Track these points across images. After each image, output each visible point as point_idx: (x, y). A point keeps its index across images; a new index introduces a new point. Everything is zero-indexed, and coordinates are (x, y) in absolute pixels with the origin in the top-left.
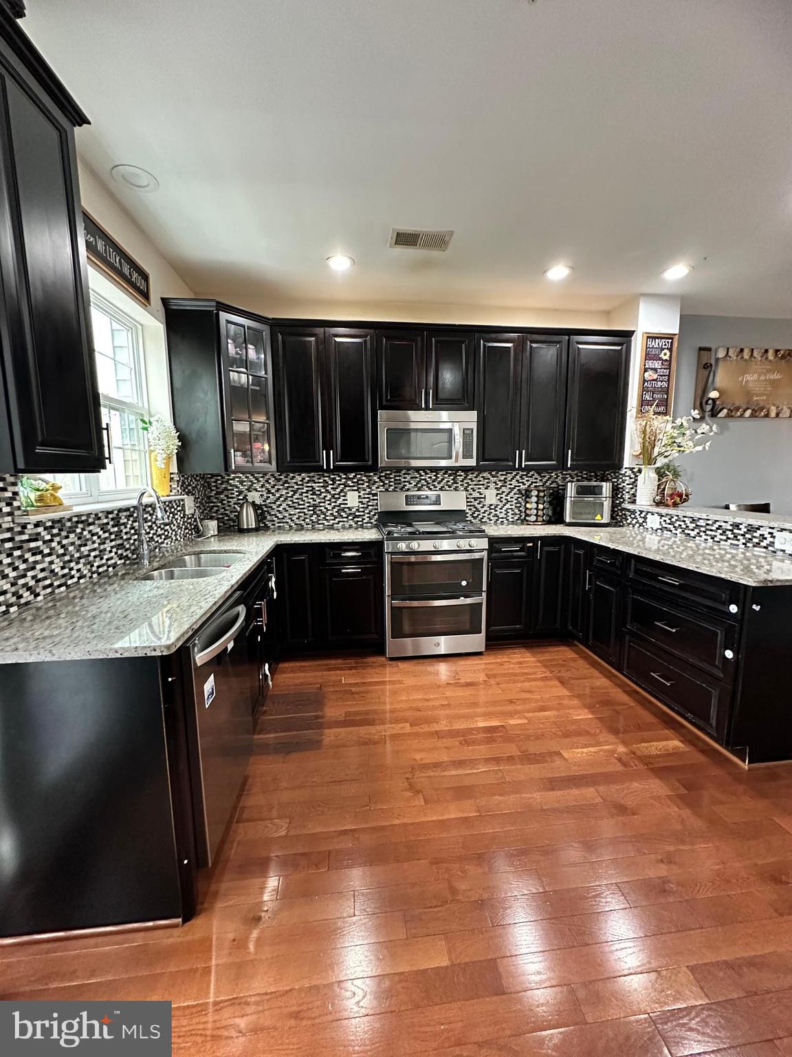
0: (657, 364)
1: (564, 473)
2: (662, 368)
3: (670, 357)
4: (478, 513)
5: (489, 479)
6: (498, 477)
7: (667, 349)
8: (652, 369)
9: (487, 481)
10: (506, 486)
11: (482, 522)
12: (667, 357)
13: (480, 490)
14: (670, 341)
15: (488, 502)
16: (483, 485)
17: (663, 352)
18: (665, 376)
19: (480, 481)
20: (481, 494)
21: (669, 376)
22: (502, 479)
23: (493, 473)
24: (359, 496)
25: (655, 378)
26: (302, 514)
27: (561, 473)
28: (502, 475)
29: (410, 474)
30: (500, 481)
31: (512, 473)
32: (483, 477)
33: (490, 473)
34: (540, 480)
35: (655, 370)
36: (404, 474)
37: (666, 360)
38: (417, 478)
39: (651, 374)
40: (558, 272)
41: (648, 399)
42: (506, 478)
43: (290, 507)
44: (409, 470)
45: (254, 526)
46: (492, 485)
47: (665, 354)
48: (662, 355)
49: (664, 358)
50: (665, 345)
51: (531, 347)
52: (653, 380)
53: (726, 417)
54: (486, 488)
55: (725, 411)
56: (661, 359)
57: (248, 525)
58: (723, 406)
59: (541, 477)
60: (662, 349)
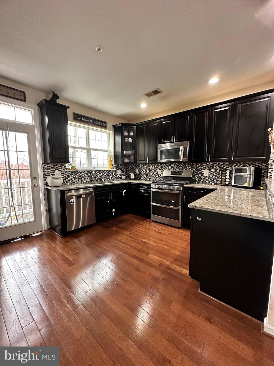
1: (244, 163)
4: (201, 179)
9: (205, 167)
10: (213, 169)
11: (202, 183)
13: (202, 170)
15: (205, 175)
19: (202, 167)
20: (202, 172)
23: (208, 164)
24: (161, 171)
26: (147, 176)
27: (243, 163)
28: (212, 164)
29: (176, 164)
30: (211, 166)
33: (206, 164)
34: (231, 167)
36: (174, 164)
38: (178, 165)
40: (214, 80)
42: (214, 166)
43: (144, 174)
44: (176, 163)
45: (133, 178)
46: (207, 169)
51: (215, 111)
54: (205, 170)
57: (132, 178)
59: (231, 165)
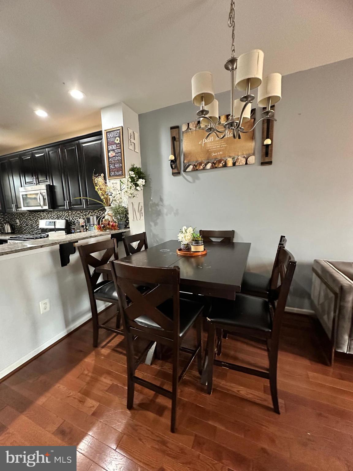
0: (114, 147)
2: (117, 149)
3: (120, 141)
5: (80, 214)
6: (83, 213)
7: (118, 137)
8: (111, 150)
9: (79, 215)
12: (118, 142)
13: (78, 219)
14: (119, 131)
16: (78, 217)
17: (116, 139)
18: (119, 153)
19: (77, 215)
20: (78, 221)
21: (121, 152)
22: (85, 214)
23: (81, 211)
25: (114, 155)
28: (84, 212)
30: (84, 215)
31: (88, 211)
32: (78, 213)
33: (80, 211)
35: (113, 150)
37: (118, 143)
39: (112, 153)
41: (113, 168)
46: (81, 217)
47: (117, 140)
48: (116, 141)
49: (117, 142)
50: (117, 134)
52: (114, 157)
53: (192, 171)
54: (80, 219)
55: (191, 167)
56: (115, 143)
57: (7, 231)
58: (190, 163)
60: (116, 137)
